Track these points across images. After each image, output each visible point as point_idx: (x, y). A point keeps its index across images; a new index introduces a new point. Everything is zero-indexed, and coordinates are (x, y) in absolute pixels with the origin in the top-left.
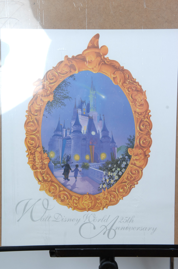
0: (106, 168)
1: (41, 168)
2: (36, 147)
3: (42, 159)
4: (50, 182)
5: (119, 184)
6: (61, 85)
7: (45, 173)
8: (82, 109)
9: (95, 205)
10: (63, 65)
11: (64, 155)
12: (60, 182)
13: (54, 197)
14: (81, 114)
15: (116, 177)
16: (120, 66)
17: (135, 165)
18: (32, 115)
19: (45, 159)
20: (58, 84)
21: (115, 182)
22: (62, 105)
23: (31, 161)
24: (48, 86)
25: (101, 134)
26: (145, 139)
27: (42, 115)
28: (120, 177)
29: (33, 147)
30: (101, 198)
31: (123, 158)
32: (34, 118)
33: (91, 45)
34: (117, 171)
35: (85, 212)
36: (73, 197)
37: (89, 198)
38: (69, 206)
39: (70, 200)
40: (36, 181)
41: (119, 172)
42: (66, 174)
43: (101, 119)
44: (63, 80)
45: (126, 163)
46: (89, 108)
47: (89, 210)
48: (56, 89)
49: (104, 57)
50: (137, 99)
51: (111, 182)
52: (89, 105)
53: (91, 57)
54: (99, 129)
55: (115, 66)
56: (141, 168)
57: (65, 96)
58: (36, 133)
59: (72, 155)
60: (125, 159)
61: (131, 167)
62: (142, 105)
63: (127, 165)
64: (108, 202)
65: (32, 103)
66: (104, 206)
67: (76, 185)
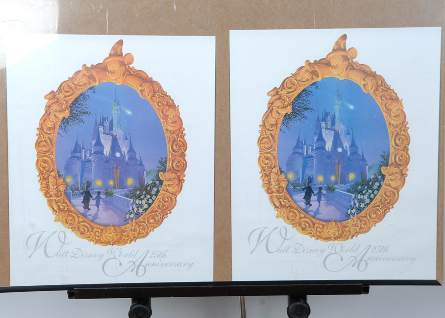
0: (134, 194)
1: (56, 195)
2: (50, 171)
3: (57, 184)
4: (67, 212)
5: (149, 213)
6: (79, 98)
7: (61, 202)
8: (104, 127)
9: (121, 239)
10: (80, 75)
11: (83, 180)
12: (79, 212)
13: (72, 230)
14: (103, 132)
15: (146, 206)
16: (148, 77)
17: (167, 191)
18: (44, 134)
19: (60, 185)
20: (75, 97)
21: (144, 211)
22: (80, 122)
23: (44, 187)
24: (63, 100)
25: (126, 155)
26: (179, 162)
27: (56, 134)
29: (46, 170)
30: (128, 230)
31: (153, 183)
32: (47, 137)
33: (114, 52)
35: (110, 247)
36: (95, 229)
37: (114, 230)
38: (90, 240)
39: (91, 232)
40: (50, 211)
41: (148, 199)
42: (86, 202)
43: (126, 139)
44: (81, 93)
45: (157, 190)
46: (113, 126)
47: (114, 243)
48: (72, 103)
49: (129, 66)
50: (169, 115)
51: (140, 211)
52: (112, 121)
53: (114, 67)
54: (125, 149)
55: (142, 77)
56: (175, 195)
57: (83, 111)
58: (49, 155)
59: (92, 181)
60: (156, 184)
61: (163, 194)
62: (175, 122)
63: (158, 192)
64: (136, 234)
65: (44, 120)
66: (131, 239)
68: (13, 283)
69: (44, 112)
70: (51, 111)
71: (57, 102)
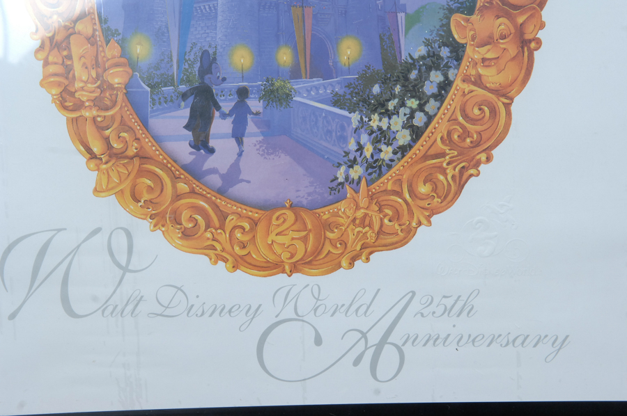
0: (361, 97)
1: (98, 103)
2: (74, 18)
3: (98, 64)
4: (136, 161)
5: (416, 162)
7: (115, 125)
9: (317, 251)
11: (188, 49)
12: (175, 161)
13: (154, 221)
15: (404, 137)
19: (111, 66)
21: (399, 155)
23: (54, 75)
28: (417, 133)
30: (342, 221)
31: (429, 56)
34: (408, 111)
35: (282, 278)
36: (230, 218)
37: (296, 220)
38: (214, 257)
39: (216, 229)
40: (81, 160)
41: (413, 112)
42: (199, 124)
47: (295, 268)
51: (382, 155)
56: (506, 94)
59: (220, 49)
60: (439, 58)
61: (464, 94)
63: (446, 85)
64: (371, 236)
66: (355, 253)
67: (239, 171)
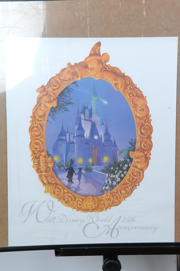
0: (108, 170)
1: (46, 171)
2: (41, 152)
3: (46, 162)
4: (55, 185)
5: (122, 185)
6: (64, 91)
7: (50, 177)
8: (84, 114)
9: (98, 206)
10: (66, 72)
11: (68, 159)
12: (64, 185)
13: (59, 199)
14: (84, 119)
15: (119, 179)
16: (121, 72)
17: (136, 167)
18: (36, 121)
19: (49, 163)
20: (61, 90)
21: (117, 184)
22: (65, 111)
23: (36, 165)
24: (51, 93)
25: (103, 138)
26: (146, 143)
27: (46, 121)
28: (122, 179)
29: (37, 151)
30: (104, 199)
31: (124, 161)
32: (38, 124)
33: (93, 52)
34: (120, 173)
35: (89, 213)
36: (77, 198)
37: (93, 199)
38: (73, 208)
39: (74, 201)
40: (41, 184)
42: (70, 176)
43: (103, 124)
44: (66, 87)
46: (92, 114)
47: (92, 211)
48: (59, 95)
49: (105, 64)
50: (138, 104)
51: (113, 184)
52: (91, 110)
53: (93, 64)
54: (101, 133)
55: (116, 73)
56: (143, 170)
57: (68, 102)
58: (40, 138)
59: (75, 159)
60: (127, 161)
61: (133, 170)
62: (143, 110)
63: (128, 168)
64: (111, 203)
65: (36, 109)
66: (107, 207)
67: (79, 187)
68: (11, 244)
69: (37, 103)
70: (42, 102)
71: (47, 94)
